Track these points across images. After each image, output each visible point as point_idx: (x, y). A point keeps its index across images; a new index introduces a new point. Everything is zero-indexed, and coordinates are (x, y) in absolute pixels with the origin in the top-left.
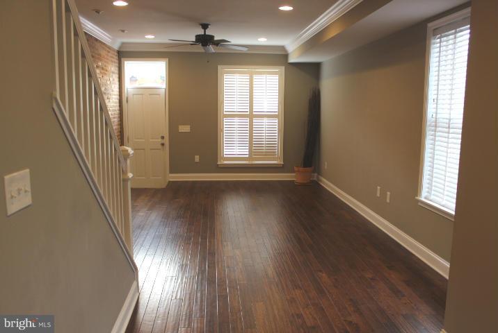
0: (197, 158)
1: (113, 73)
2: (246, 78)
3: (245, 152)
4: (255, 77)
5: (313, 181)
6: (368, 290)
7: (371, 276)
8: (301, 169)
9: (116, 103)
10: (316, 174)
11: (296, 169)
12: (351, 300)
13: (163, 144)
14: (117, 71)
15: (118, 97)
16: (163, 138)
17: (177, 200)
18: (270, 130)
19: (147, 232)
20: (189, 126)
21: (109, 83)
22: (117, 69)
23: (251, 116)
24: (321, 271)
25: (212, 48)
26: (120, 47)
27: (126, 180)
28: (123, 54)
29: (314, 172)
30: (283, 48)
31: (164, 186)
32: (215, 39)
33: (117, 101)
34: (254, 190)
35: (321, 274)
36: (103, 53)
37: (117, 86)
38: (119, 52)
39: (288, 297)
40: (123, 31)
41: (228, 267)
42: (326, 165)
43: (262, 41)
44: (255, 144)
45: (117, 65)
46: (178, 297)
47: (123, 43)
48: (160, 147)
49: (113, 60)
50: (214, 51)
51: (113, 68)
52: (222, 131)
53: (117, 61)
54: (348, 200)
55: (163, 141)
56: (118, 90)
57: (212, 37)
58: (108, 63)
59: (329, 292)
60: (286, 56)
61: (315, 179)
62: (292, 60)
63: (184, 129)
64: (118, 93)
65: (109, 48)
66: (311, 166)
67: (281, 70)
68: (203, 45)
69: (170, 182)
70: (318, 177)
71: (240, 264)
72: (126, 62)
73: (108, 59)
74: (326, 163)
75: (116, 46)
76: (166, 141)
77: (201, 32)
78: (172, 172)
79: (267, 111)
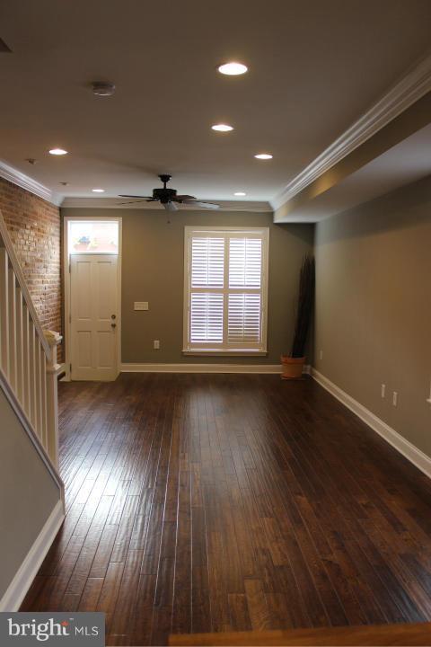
0: (157, 344)
1: (53, 235)
2: (220, 242)
3: (218, 336)
4: (231, 242)
5: (305, 376)
6: (359, 520)
7: (364, 502)
8: (290, 360)
9: (55, 273)
10: (309, 367)
11: (283, 359)
12: (335, 533)
13: (114, 326)
14: (58, 234)
15: (58, 265)
16: (114, 317)
17: (128, 397)
18: (250, 309)
19: (84, 438)
20: (147, 303)
21: (46, 247)
22: (58, 230)
23: (226, 290)
24: (300, 494)
25: (175, 206)
26: (63, 203)
27: (50, 373)
28: (66, 212)
29: (306, 363)
30: (267, 204)
31: (114, 379)
32: (178, 194)
33: (58, 270)
34: (228, 385)
35: (299, 497)
36: (40, 210)
37: (58, 252)
38: (60, 209)
39: (253, 527)
40: (65, 184)
41: (182, 485)
42: (321, 355)
43: (240, 196)
44: (230, 327)
45: (58, 225)
46: (114, 522)
47: (66, 198)
48: (111, 329)
49: (53, 219)
50: (177, 209)
51: (52, 229)
52: (189, 309)
53: (58, 220)
54: (348, 401)
55: (113, 322)
56: (58, 256)
57: (174, 192)
58: (45, 223)
59: (306, 520)
60: (271, 215)
61: (308, 373)
62: (279, 219)
63: (142, 306)
64: (59, 261)
65: (48, 204)
66: (302, 356)
67: (265, 232)
68: (162, 202)
69: (121, 373)
70: (311, 371)
71: (198, 482)
72: (69, 222)
73: (46, 218)
74: (321, 352)
75: (57, 202)
76: (118, 322)
77: (160, 185)
78: (124, 361)
79: (247, 284)
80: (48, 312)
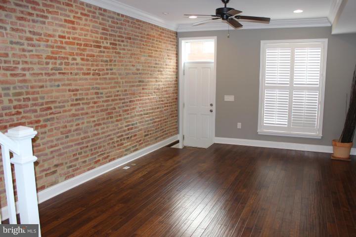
0: (239, 125)
2: (288, 52)
3: (285, 122)
4: (296, 51)
8: (339, 144)
9: (170, 75)
13: (211, 111)
14: (174, 49)
15: (175, 70)
16: (211, 105)
18: (310, 102)
20: (233, 96)
22: (175, 47)
23: (291, 88)
28: (180, 35)
30: (327, 20)
33: (174, 74)
38: (177, 33)
45: (175, 43)
47: (179, 25)
48: (209, 113)
52: (263, 101)
53: (175, 40)
55: (211, 108)
56: (175, 64)
58: (160, 42)
60: (330, 28)
62: (334, 32)
63: (229, 98)
64: (175, 67)
65: (164, 29)
66: (349, 142)
67: (324, 42)
75: (173, 28)
76: (214, 108)
78: (217, 135)
79: (307, 83)
80: (162, 101)
